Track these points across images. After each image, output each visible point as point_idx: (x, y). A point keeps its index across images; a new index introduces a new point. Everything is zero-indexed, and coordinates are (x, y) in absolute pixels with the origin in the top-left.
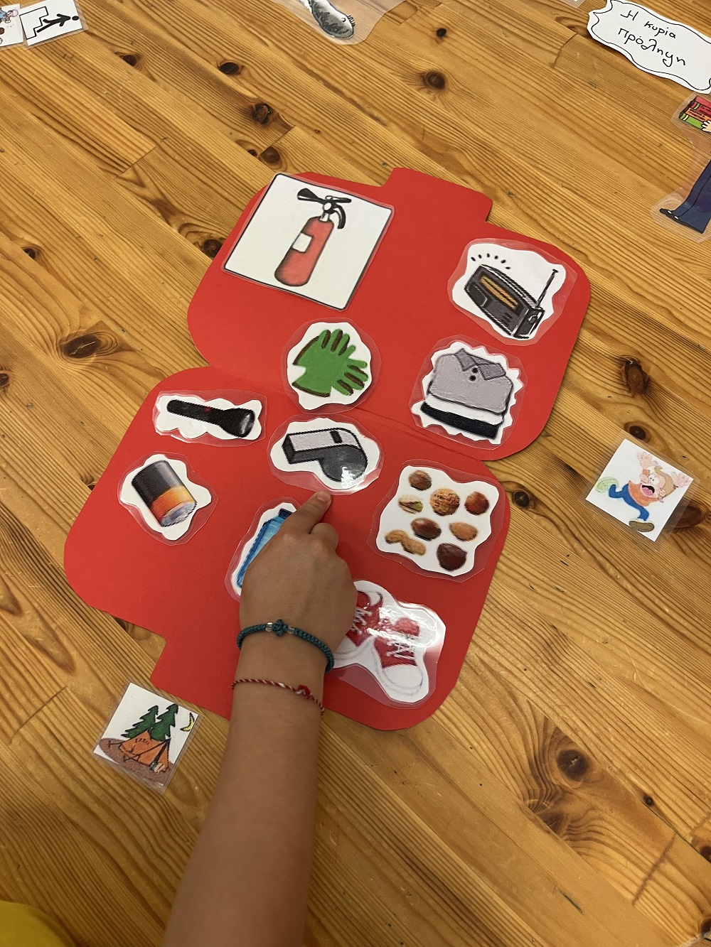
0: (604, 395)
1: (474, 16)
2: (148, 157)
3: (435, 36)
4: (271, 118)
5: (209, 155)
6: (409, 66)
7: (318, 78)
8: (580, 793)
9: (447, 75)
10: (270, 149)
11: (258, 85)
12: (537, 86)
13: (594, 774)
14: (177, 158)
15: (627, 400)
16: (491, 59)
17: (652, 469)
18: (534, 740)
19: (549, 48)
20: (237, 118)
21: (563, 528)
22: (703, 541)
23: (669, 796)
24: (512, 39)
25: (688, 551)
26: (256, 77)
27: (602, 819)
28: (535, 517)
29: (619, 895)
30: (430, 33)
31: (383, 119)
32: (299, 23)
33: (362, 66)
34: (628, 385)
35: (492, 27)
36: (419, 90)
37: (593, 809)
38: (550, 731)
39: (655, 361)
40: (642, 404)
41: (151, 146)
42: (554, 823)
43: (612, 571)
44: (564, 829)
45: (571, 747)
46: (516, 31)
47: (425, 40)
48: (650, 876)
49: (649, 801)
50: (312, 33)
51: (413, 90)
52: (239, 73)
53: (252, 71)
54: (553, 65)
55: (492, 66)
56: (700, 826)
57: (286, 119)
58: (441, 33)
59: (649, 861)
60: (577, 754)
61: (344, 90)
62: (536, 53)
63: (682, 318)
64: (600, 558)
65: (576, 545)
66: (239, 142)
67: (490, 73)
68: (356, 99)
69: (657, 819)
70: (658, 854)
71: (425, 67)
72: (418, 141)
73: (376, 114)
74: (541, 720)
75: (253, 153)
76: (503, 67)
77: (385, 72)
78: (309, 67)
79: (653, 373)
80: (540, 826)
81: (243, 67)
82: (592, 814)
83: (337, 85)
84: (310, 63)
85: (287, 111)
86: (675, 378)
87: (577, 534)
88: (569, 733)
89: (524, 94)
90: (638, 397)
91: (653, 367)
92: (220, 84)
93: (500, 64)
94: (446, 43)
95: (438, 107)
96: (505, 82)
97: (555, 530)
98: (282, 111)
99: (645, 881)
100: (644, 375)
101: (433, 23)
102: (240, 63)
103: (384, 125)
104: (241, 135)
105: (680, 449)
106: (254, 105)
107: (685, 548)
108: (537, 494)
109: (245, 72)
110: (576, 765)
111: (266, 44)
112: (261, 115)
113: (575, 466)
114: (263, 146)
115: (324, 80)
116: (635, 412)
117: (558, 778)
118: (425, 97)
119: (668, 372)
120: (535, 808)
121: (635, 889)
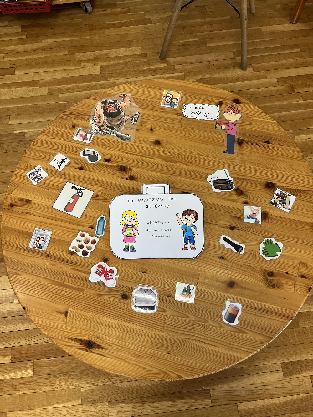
0: (235, 198)
1: (156, 122)
2: (103, 192)
3: (151, 131)
4: (125, 169)
5: (117, 184)
6: (149, 142)
7: (130, 154)
8: (275, 279)
9: (159, 140)
10: (130, 176)
11: (117, 162)
12: (181, 134)
13: (275, 273)
14: (110, 188)
15: (240, 197)
16: (167, 132)
17: (253, 209)
18: (262, 274)
19: (178, 123)
20: (118, 172)
21: (243, 230)
22: (270, 219)
23: (289, 270)
24: (168, 124)
25: (268, 222)
26: (115, 160)
27: (281, 281)
28: (236, 230)
29: (291, 293)
30: (149, 131)
31: (152, 157)
32: (116, 141)
33: (138, 146)
34: (238, 194)
35: (162, 123)
36: (155, 147)
37: (278, 280)
38: (263, 270)
39: (241, 186)
40: (243, 197)
41: (102, 188)
42: (273, 286)
43: (257, 234)
44: (276, 287)
45: (269, 271)
46: (168, 122)
47: (149, 133)
48: (295, 286)
49: (287, 273)
50: (121, 143)
51: (154, 147)
52: (111, 161)
53: (113, 159)
54: (181, 127)
55: (168, 133)
56: (298, 273)
57: (129, 167)
58: (151, 130)
59: (293, 284)
60: (270, 272)
61: (138, 154)
62: (176, 126)
63: (241, 174)
64: (253, 232)
65: (247, 232)
66: (122, 178)
67: (168, 135)
68: (142, 155)
69: (290, 275)
70: (294, 282)
71: (153, 140)
72: (162, 159)
73: (149, 157)
74: (260, 269)
75: (127, 179)
76: (171, 132)
77: (145, 145)
78: (126, 152)
79: (241, 189)
80: (271, 289)
81: (110, 159)
82: (279, 281)
83: (136, 154)
84: (126, 151)
85: (128, 165)
86: (246, 188)
87: (246, 230)
88: (267, 269)
89: (179, 137)
90: (242, 195)
91: (241, 188)
92: (108, 166)
93: (169, 132)
94: (154, 132)
95: (162, 149)
96: (173, 136)
97: (242, 231)
98: (127, 166)
99: (294, 288)
100: (240, 190)
101: (148, 128)
102: (109, 158)
103: (153, 159)
104: (121, 176)
105: (255, 202)
106: (119, 167)
107: (267, 222)
108: (234, 226)
109: (112, 160)
110: (271, 274)
111: (112, 150)
112: (123, 169)
113: (238, 216)
114: (128, 176)
115: (132, 154)
116: (243, 199)
117: (270, 278)
118: (157, 148)
119: (244, 187)
120: (269, 286)
121: (293, 290)
